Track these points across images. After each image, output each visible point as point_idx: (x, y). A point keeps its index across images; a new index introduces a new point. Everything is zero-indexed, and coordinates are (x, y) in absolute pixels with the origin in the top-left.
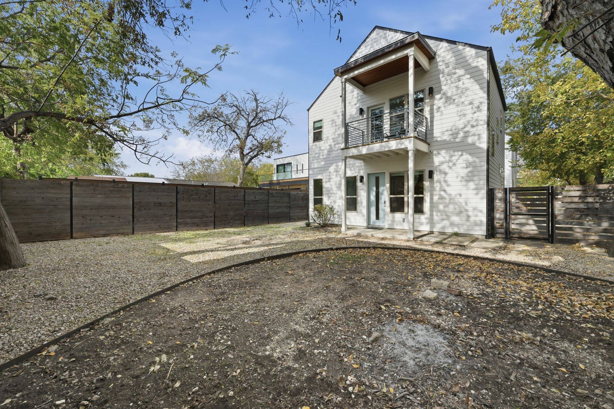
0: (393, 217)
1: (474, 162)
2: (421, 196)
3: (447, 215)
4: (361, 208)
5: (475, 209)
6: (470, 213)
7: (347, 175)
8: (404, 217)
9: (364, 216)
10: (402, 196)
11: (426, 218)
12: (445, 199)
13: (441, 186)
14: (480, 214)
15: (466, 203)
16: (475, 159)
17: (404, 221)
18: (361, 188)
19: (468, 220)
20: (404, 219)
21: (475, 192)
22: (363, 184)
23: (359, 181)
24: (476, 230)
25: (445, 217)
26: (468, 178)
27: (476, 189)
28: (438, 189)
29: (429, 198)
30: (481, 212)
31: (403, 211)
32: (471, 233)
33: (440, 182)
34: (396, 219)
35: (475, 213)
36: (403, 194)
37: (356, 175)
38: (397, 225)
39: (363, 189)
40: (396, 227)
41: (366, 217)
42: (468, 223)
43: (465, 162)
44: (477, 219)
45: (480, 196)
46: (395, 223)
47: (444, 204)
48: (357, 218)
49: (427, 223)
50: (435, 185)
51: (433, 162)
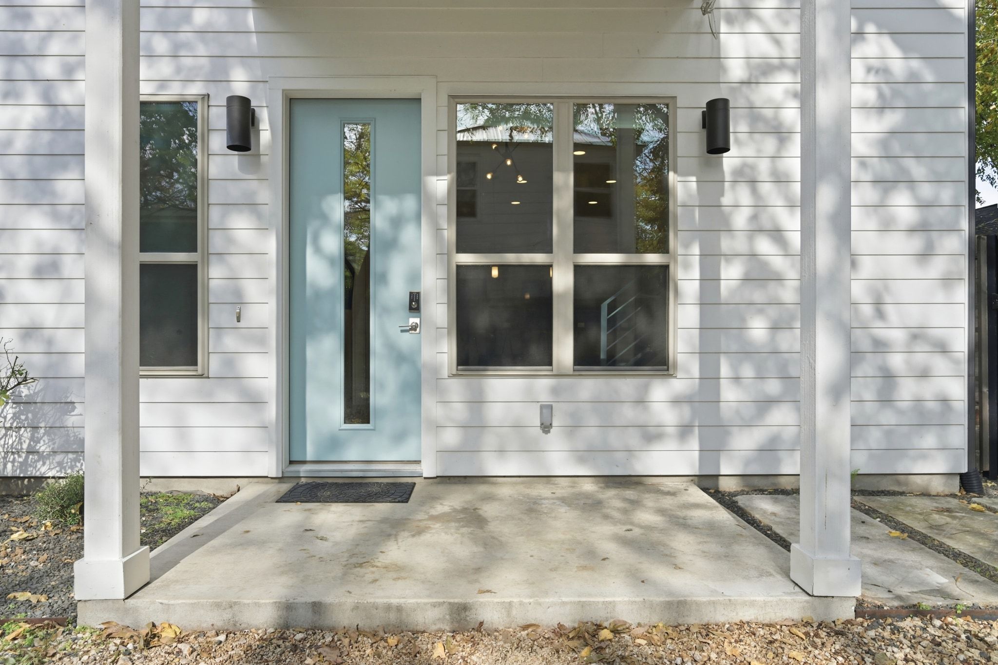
0: (477, 402)
1: (913, 80)
2: (652, 258)
3: (785, 378)
4: (230, 342)
5: (917, 335)
6: (897, 361)
7: (147, 90)
8: (545, 397)
9: (255, 401)
10: (539, 258)
11: (676, 401)
12: (779, 279)
13: (759, 206)
14: (939, 364)
15: (878, 305)
16: (915, 64)
17: (546, 427)
18: (235, 191)
19: (886, 400)
20: (547, 410)
21: (916, 244)
22: (256, 163)
23: (218, 141)
24: (923, 455)
25: (773, 387)
26: (887, 169)
27: (921, 228)
28: (740, 220)
29: (696, 273)
30: (943, 349)
31: (548, 360)
32: (901, 468)
33: (753, 183)
34: (495, 413)
35: (920, 358)
36: (547, 247)
37: (194, 90)
38: (501, 451)
39: (251, 205)
40: (494, 467)
41: (272, 412)
42: (888, 417)
43: (872, 78)
44: (928, 390)
45: (938, 266)
46: (490, 441)
47: (773, 311)
48: (199, 416)
49: (684, 430)
50: (727, 200)
51: (717, 58)
